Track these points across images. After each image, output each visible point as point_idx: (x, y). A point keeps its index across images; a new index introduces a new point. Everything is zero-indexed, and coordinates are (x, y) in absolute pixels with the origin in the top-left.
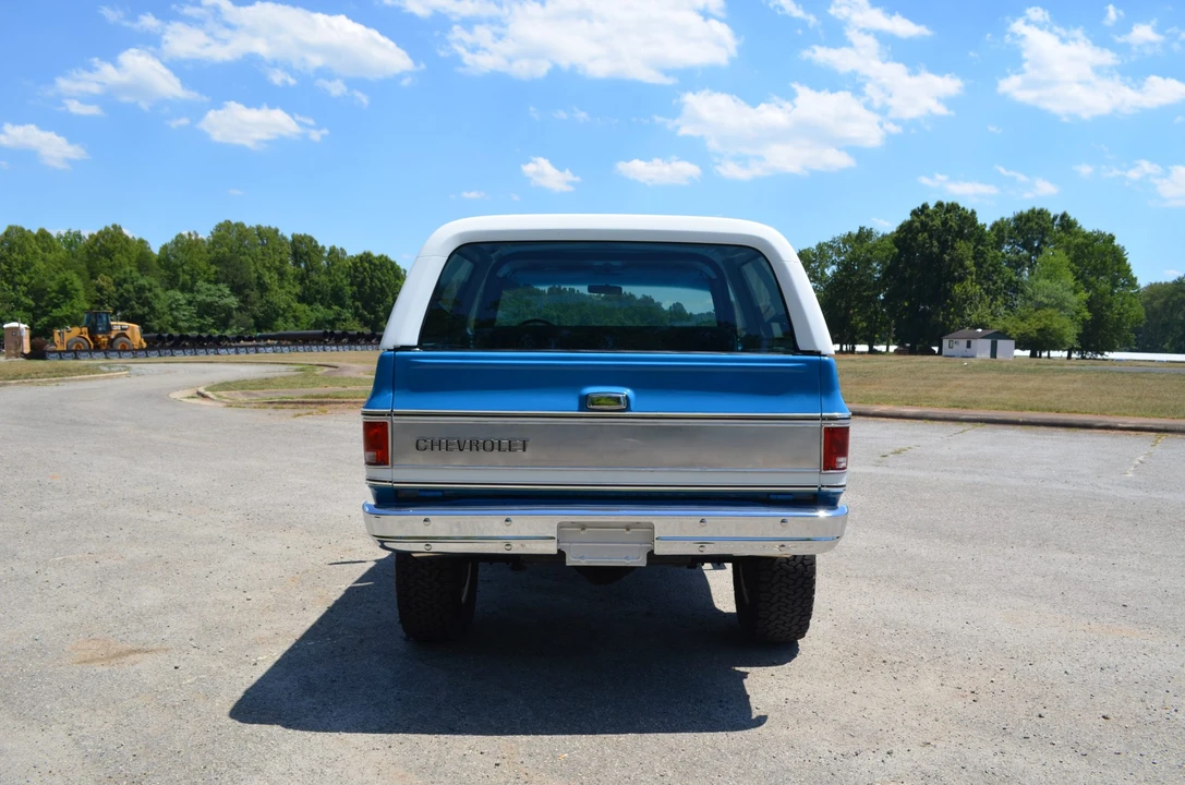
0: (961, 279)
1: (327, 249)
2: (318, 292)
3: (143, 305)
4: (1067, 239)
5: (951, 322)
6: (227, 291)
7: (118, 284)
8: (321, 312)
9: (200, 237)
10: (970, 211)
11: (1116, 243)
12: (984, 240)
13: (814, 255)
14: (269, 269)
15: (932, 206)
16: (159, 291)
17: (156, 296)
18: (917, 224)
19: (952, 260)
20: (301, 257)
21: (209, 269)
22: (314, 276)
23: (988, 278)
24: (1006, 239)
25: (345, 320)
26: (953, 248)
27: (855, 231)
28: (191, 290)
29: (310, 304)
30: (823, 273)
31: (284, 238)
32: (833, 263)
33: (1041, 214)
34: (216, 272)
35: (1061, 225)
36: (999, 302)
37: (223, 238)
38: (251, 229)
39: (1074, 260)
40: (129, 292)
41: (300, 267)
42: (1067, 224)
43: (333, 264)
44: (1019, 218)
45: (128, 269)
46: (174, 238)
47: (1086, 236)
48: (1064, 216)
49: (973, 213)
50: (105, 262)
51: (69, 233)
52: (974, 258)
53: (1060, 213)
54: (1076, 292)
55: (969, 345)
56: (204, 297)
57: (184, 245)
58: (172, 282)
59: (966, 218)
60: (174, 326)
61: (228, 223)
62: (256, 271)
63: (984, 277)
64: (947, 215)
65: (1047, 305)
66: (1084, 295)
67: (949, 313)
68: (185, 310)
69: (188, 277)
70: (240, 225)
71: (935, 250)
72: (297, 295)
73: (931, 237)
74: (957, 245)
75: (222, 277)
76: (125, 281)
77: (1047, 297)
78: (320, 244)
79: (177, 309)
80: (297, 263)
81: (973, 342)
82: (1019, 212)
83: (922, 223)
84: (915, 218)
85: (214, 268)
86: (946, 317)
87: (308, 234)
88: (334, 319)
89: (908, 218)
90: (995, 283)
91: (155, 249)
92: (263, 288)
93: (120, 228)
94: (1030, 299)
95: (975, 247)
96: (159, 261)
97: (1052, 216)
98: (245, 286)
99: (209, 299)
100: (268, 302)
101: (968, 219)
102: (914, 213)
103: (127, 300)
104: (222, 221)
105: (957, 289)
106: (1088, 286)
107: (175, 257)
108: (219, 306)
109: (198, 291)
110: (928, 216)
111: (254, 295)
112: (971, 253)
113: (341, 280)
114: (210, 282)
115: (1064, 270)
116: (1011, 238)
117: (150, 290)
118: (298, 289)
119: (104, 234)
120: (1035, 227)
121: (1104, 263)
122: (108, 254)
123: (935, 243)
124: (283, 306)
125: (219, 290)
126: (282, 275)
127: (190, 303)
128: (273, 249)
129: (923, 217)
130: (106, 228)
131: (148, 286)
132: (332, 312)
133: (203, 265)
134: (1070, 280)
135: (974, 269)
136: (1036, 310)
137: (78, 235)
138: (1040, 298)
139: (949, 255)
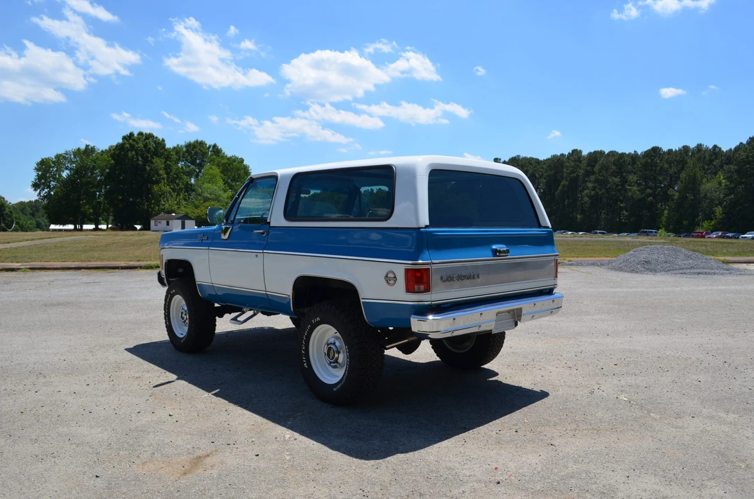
0: (157, 182)
4: (217, 160)
5: (153, 209)
10: (161, 139)
11: (245, 163)
12: (170, 158)
13: (53, 162)
15: (136, 135)
18: (127, 145)
19: (151, 169)
23: (173, 181)
24: (181, 158)
26: (152, 163)
27: (83, 147)
30: (60, 176)
32: (66, 169)
33: (202, 144)
35: (213, 151)
36: (181, 197)
39: (222, 172)
42: (216, 150)
44: (189, 146)
47: (229, 159)
48: (215, 146)
49: (163, 140)
52: (165, 169)
53: (212, 144)
54: (225, 191)
55: (168, 224)
59: (159, 143)
63: (172, 181)
64: (147, 141)
65: (210, 199)
66: (230, 193)
67: (151, 204)
71: (140, 163)
73: (137, 154)
74: (154, 161)
77: (210, 194)
81: (170, 222)
82: (188, 141)
83: (130, 144)
84: (126, 142)
86: (149, 206)
89: (121, 141)
90: (178, 185)
94: (200, 195)
95: (165, 162)
97: (208, 146)
101: (160, 144)
102: (124, 138)
105: (155, 188)
106: (231, 187)
110: (134, 140)
112: (163, 166)
115: (218, 178)
116: (184, 157)
120: (199, 151)
121: (239, 175)
123: (140, 159)
129: (131, 141)
134: (221, 183)
135: (165, 176)
136: (205, 202)
138: (206, 194)
139: (149, 166)
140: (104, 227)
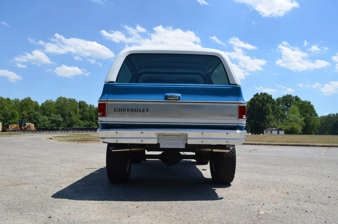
0: (268, 114)
1: (89, 105)
2: (86, 117)
3: (35, 120)
4: (297, 103)
5: (266, 126)
6: (60, 116)
7: (29, 114)
8: (87, 123)
9: (53, 101)
10: (270, 95)
11: (311, 104)
12: (274, 103)
14: (72, 111)
15: (259, 94)
16: (40, 116)
17: (39, 117)
18: (255, 99)
19: (266, 109)
20: (81, 107)
21: (55, 110)
22: (85, 113)
23: (276, 114)
24: (280, 103)
25: (93, 125)
26: (266, 105)
28: (49, 116)
29: (83, 121)
31: (77, 102)
33: (290, 96)
34: (57, 111)
35: (296, 99)
36: (279, 121)
37: (60, 101)
38: (68, 99)
39: (300, 109)
40: (32, 116)
41: (81, 110)
42: (297, 99)
43: (91, 109)
44: (284, 97)
45: (32, 109)
46: (45, 101)
47: (303, 102)
48: (296, 97)
49: (271, 96)
50: (25, 107)
51: (16, 99)
52: (272, 108)
53: (295, 96)
54: (300, 118)
55: (271, 132)
56: (53, 118)
57: (48, 103)
58: (44, 114)
59: (269, 97)
60: (44, 126)
61: (61, 97)
62: (69, 111)
63: (275, 113)
64: (264, 96)
65: (293, 121)
66: (303, 119)
67: (265, 124)
68: (47, 122)
69: (49, 112)
70: (64, 98)
71: (261, 106)
72: (80, 118)
73: (259, 102)
74: (267, 105)
75: (59, 112)
76: (31, 113)
77: (293, 119)
78: (87, 104)
79: (45, 121)
80: (80, 109)
81: (272, 131)
82: (284, 95)
83: (257, 98)
85: (56, 110)
86: (264, 125)
87: (84, 101)
88: (90, 125)
89: (253, 97)
90: (278, 115)
91: (40, 104)
92: (70, 115)
93: (30, 98)
94: (288, 119)
95: (272, 105)
96: (41, 108)
97: (293, 97)
98: (65, 115)
99: (55, 119)
100: (71, 119)
101: (270, 97)
102: (254, 96)
103: (31, 118)
104: (60, 97)
105: (267, 117)
106: (304, 116)
107: (45, 107)
108: (57, 121)
109: (52, 116)
110: (258, 96)
111: (68, 118)
112: (271, 107)
113: (93, 114)
114: (55, 114)
115: (297, 111)
116: (281, 103)
117: (38, 116)
118: (80, 116)
119: (25, 100)
120: (288, 100)
121: (308, 109)
122: (26, 105)
123: (261, 104)
124: (76, 121)
125: (58, 116)
126: (76, 112)
127: (49, 120)
128: (74, 105)
129: (257, 97)
130: (26, 98)
131: (37, 114)
132: (89, 123)
133: (53, 109)
134: (299, 114)
135: (272, 111)
136: (290, 122)
137: (18, 100)
138: (291, 119)
139: (265, 107)
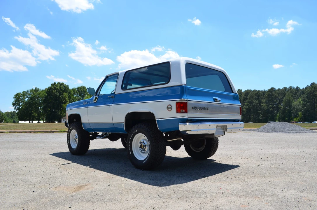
0: (65, 103)
5: (63, 114)
10: (67, 85)
12: (71, 93)
13: (22, 95)
15: (57, 83)
18: (53, 88)
19: (63, 98)
24: (75, 93)
26: (63, 95)
27: (34, 89)
30: (24, 100)
32: (27, 97)
33: (84, 87)
44: (78, 88)
49: (68, 86)
52: (68, 97)
53: (88, 87)
59: (66, 87)
64: (61, 86)
67: (62, 112)
71: (58, 95)
73: (57, 91)
74: (64, 94)
83: (54, 87)
84: (52, 86)
86: (61, 113)
89: (50, 86)
95: (68, 95)
97: (86, 88)
101: (67, 87)
102: (52, 85)
105: (64, 105)
110: (56, 86)
112: (68, 96)
116: (76, 93)
120: (83, 91)
123: (58, 93)
135: (68, 100)
139: (62, 96)
140: (42, 122)
